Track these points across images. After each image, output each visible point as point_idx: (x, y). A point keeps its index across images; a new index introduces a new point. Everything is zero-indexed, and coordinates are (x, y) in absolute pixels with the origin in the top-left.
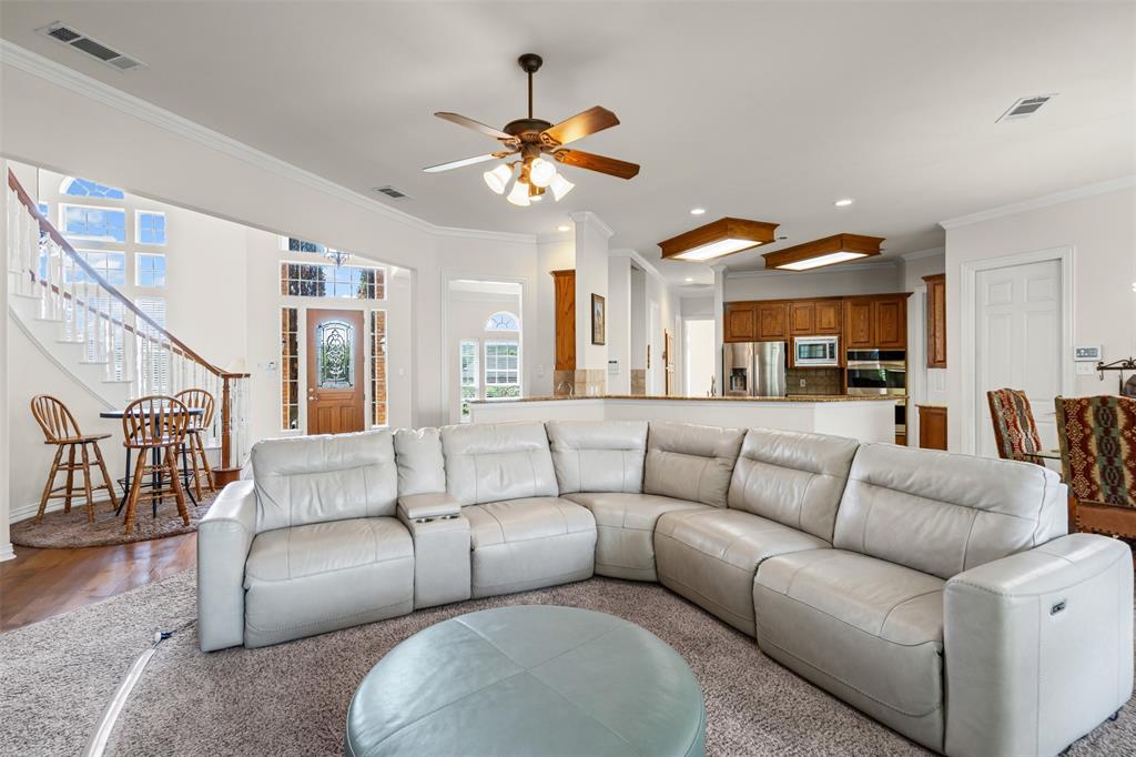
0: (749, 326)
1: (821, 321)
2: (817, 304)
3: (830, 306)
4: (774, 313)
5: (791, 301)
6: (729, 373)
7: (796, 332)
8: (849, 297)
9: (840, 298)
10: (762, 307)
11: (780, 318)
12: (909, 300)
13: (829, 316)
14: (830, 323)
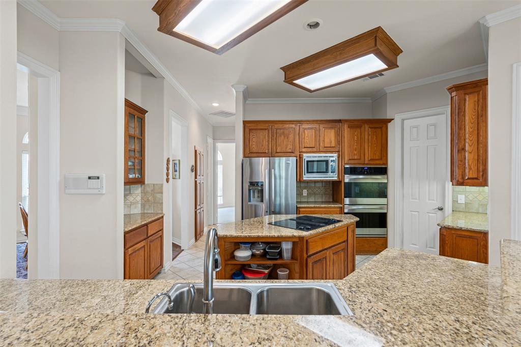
0: (265, 143)
1: (324, 141)
2: (322, 126)
3: (332, 128)
4: (286, 132)
5: (300, 122)
6: (246, 185)
7: (304, 150)
8: (346, 121)
9: (340, 121)
10: (276, 126)
11: (291, 136)
12: (390, 125)
13: (330, 137)
14: (331, 142)
